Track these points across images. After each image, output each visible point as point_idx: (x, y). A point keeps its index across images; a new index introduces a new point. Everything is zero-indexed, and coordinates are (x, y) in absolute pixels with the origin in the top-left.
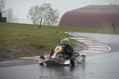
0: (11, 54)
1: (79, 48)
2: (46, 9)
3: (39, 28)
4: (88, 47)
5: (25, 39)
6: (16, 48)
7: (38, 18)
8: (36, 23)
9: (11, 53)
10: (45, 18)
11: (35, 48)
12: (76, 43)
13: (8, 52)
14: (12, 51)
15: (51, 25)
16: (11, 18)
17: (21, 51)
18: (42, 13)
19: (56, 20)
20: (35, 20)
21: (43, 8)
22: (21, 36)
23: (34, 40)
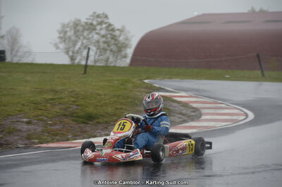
0: (16, 138)
1: (180, 118)
2: (98, 27)
3: (83, 72)
4: (201, 115)
5: (51, 99)
6: (28, 123)
7: (80, 48)
8: (77, 61)
9: (17, 135)
10: (98, 49)
11: (73, 121)
12: (171, 106)
13: (10, 133)
14: (20, 130)
15: (112, 65)
16: (17, 51)
17: (40, 129)
18: (90, 36)
19: (123, 53)
20: (73, 53)
21: (91, 24)
22: (41, 92)
23: (71, 102)
